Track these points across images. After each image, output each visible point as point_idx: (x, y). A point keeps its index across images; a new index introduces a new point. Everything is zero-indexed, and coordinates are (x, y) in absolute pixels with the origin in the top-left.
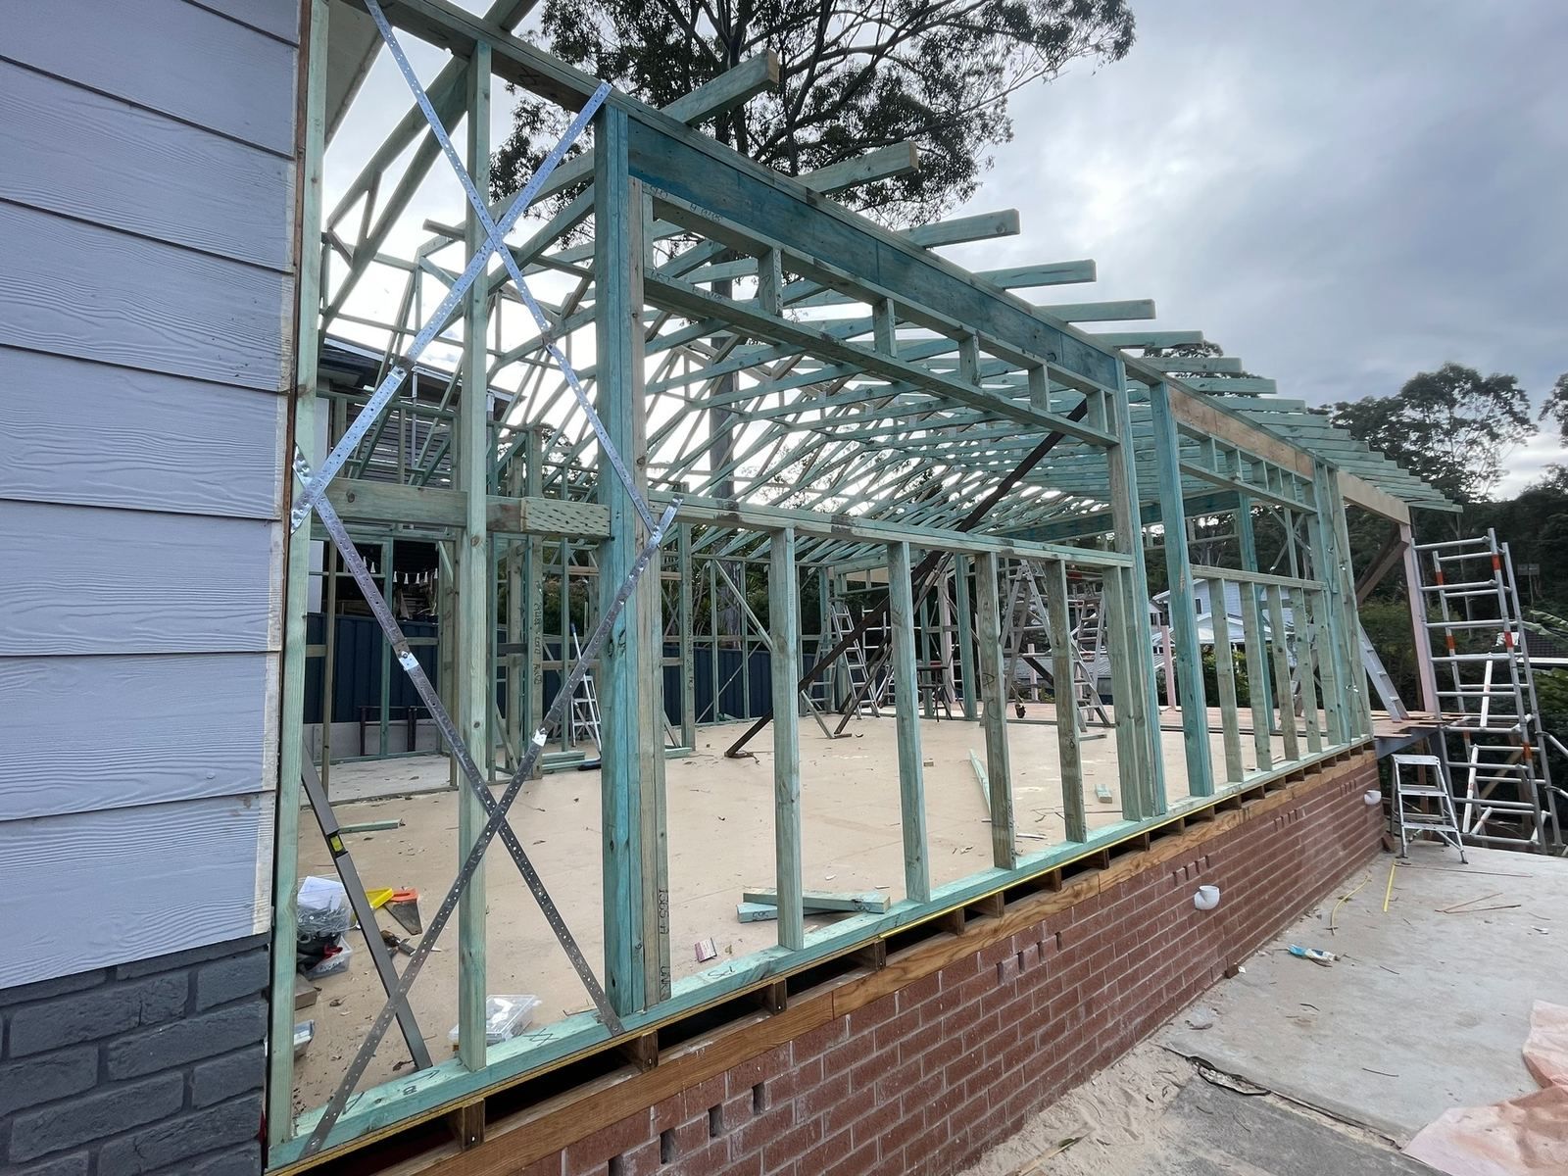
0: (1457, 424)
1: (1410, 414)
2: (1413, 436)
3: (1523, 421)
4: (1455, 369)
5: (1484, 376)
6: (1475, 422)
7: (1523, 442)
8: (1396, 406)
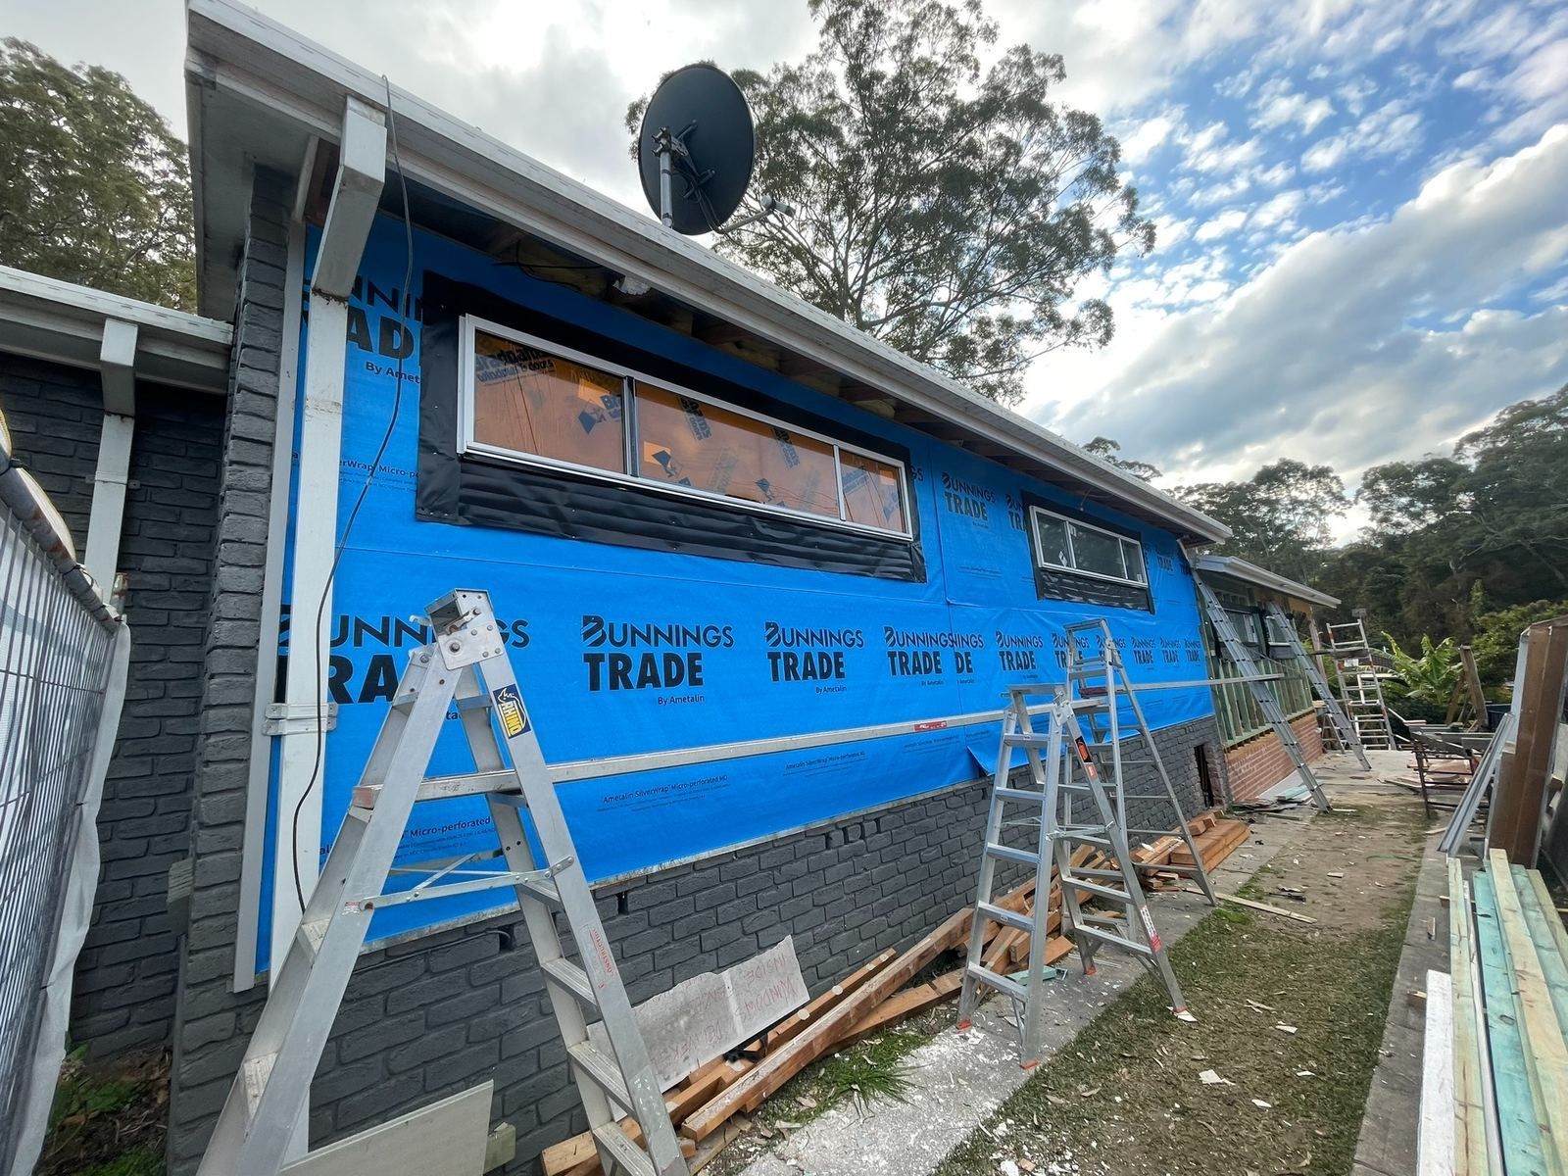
0: (1296, 502)
1: (1262, 495)
2: (1265, 509)
3: (1340, 498)
4: (1286, 463)
5: (1310, 468)
6: (1307, 501)
7: (1343, 515)
8: (1250, 489)
